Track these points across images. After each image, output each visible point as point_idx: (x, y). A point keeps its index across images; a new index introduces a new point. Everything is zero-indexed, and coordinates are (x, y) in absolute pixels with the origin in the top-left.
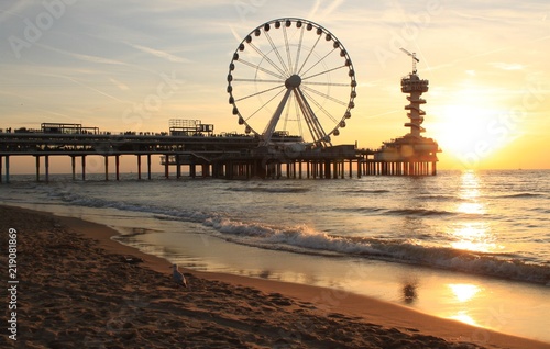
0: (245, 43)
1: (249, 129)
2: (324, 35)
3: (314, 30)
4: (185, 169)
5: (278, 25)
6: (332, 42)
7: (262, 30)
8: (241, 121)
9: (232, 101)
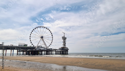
0: (33, 30)
1: (34, 46)
2: (47, 29)
3: (46, 28)
4: (22, 53)
5: (39, 27)
6: (49, 30)
7: (36, 28)
8: (32, 44)
9: (30, 41)
